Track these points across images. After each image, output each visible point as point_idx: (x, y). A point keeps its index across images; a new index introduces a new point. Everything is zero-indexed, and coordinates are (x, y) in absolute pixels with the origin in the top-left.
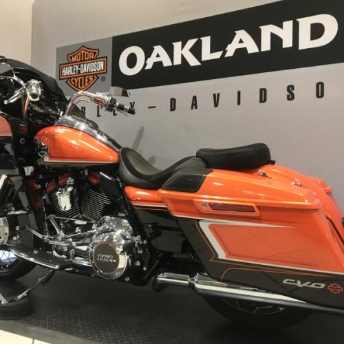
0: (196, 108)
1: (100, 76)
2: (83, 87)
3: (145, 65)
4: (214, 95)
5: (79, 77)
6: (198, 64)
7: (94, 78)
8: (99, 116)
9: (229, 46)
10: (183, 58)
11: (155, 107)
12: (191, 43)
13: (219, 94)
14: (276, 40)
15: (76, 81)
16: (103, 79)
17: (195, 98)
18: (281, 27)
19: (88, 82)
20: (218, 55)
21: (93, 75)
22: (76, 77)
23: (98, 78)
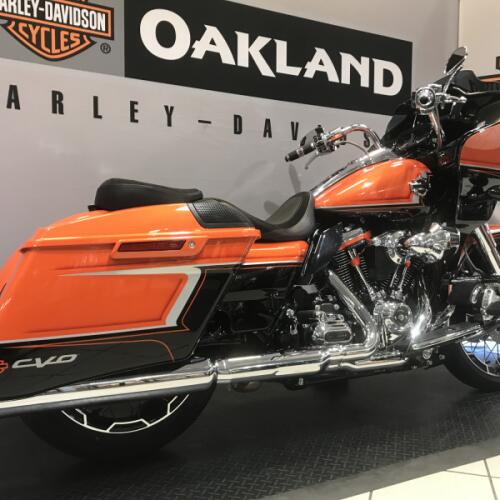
0: (270, 136)
1: (100, 41)
2: (54, 51)
3: (191, 50)
4: (292, 123)
5: (42, 25)
6: (272, 75)
7: (82, 42)
8: (96, 115)
9: (309, 63)
10: (251, 60)
11: (209, 122)
12: (262, 41)
13: (297, 124)
14: (355, 75)
15: (34, 32)
16: (106, 49)
17: (268, 122)
18: (360, 61)
19: (66, 44)
20: (295, 71)
21: (82, 34)
22: (35, 25)
23: (93, 43)
